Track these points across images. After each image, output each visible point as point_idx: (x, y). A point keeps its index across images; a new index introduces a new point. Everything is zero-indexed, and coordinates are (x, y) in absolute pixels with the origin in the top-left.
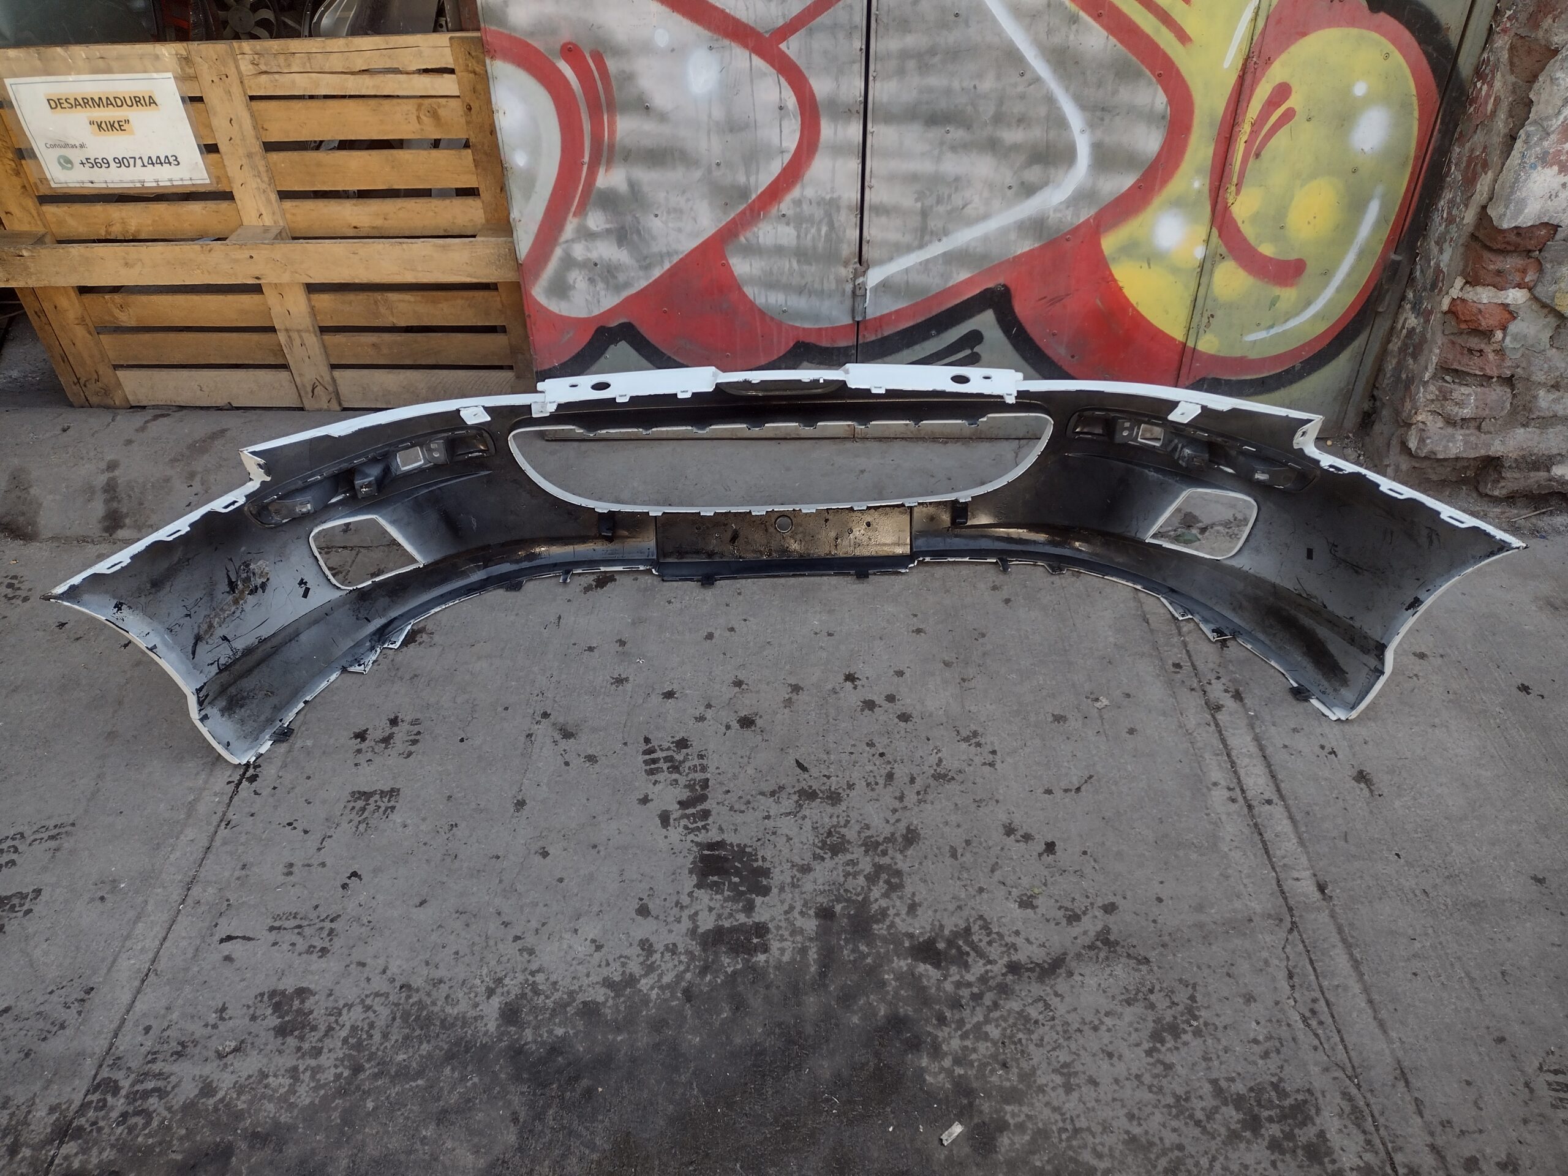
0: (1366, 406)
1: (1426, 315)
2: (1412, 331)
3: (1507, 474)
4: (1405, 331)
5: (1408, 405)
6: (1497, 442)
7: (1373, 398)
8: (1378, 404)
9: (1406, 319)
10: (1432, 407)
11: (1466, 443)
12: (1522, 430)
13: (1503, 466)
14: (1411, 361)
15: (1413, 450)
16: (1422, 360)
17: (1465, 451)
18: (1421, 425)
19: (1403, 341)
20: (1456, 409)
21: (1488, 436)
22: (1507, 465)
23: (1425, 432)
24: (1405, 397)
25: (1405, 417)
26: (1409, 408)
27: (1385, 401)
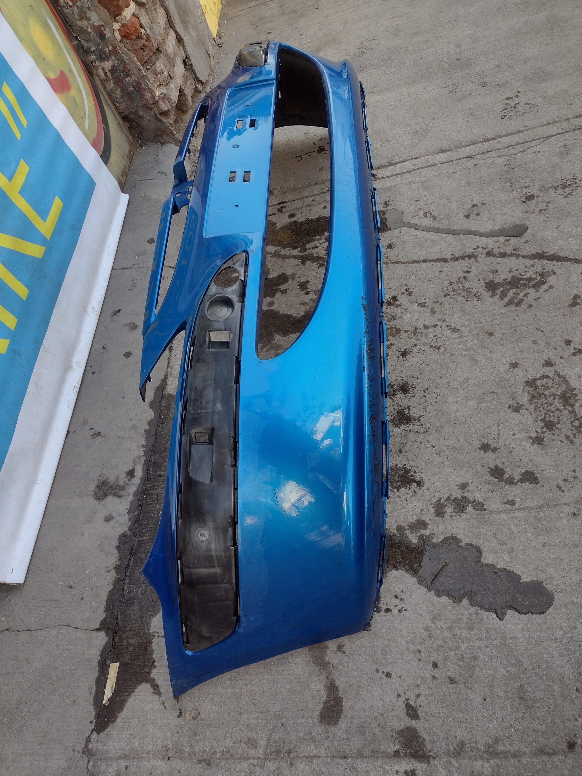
1: (114, 52)
2: (113, 70)
3: (186, 92)
4: (109, 74)
5: (148, 96)
6: (177, 80)
8: (131, 116)
9: (103, 69)
12: (175, 69)
13: (184, 90)
14: (128, 79)
15: (169, 109)
16: (135, 71)
17: (177, 92)
18: (163, 96)
19: (114, 78)
20: (162, 76)
21: (174, 80)
23: (165, 95)
24: (143, 95)
25: (152, 101)
26: (150, 95)
27: (133, 110)
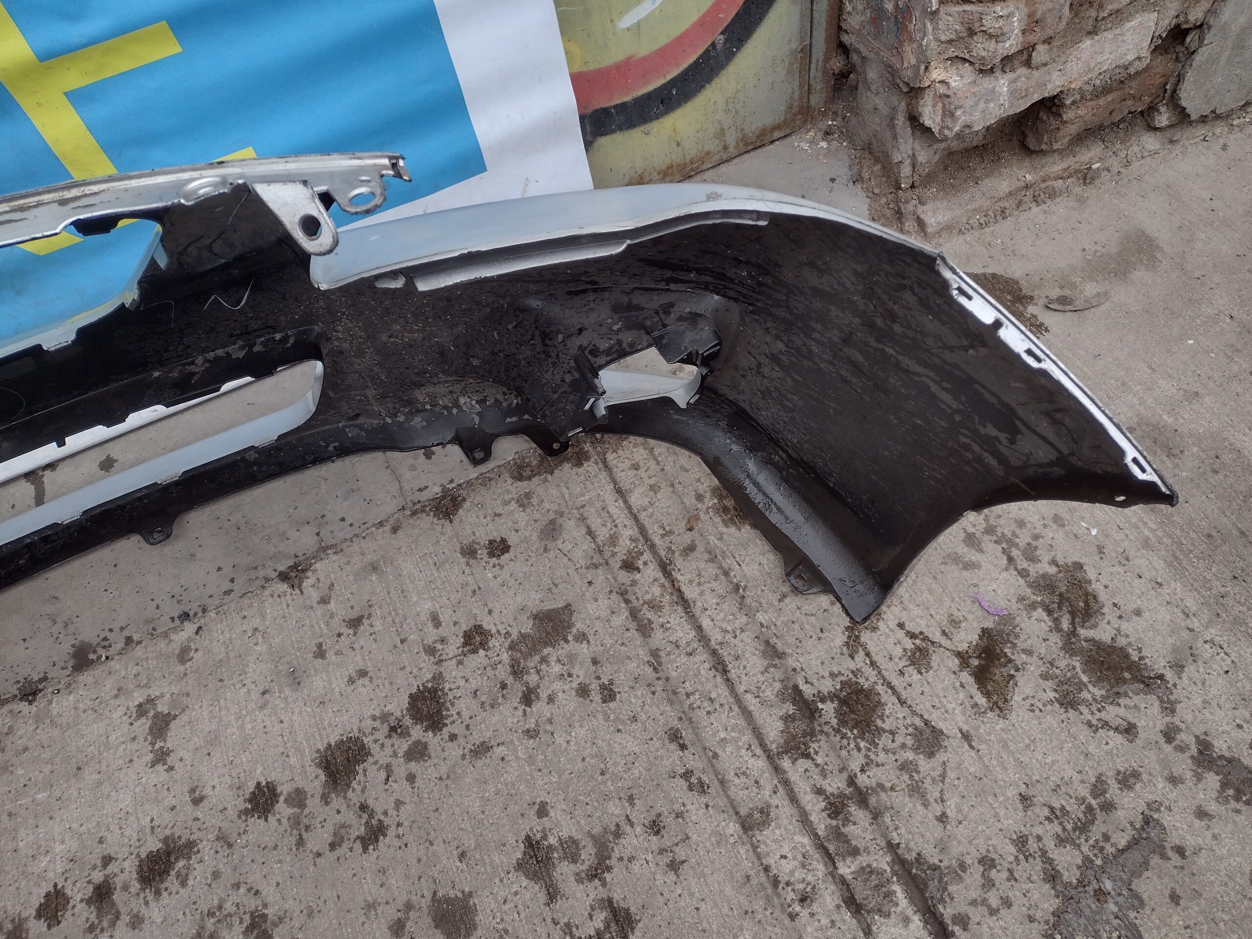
0: (837, 64)
3: (1068, 115)
5: (911, 59)
6: (1055, 75)
7: (844, 49)
8: (855, 58)
10: (951, 52)
11: (1012, 93)
12: (1088, 42)
13: (1063, 105)
15: (936, 130)
17: (1011, 105)
18: (942, 89)
20: (992, 45)
21: (1042, 71)
22: (1068, 102)
23: (948, 96)
24: (901, 43)
25: (909, 78)
26: (913, 61)
27: (865, 52)
